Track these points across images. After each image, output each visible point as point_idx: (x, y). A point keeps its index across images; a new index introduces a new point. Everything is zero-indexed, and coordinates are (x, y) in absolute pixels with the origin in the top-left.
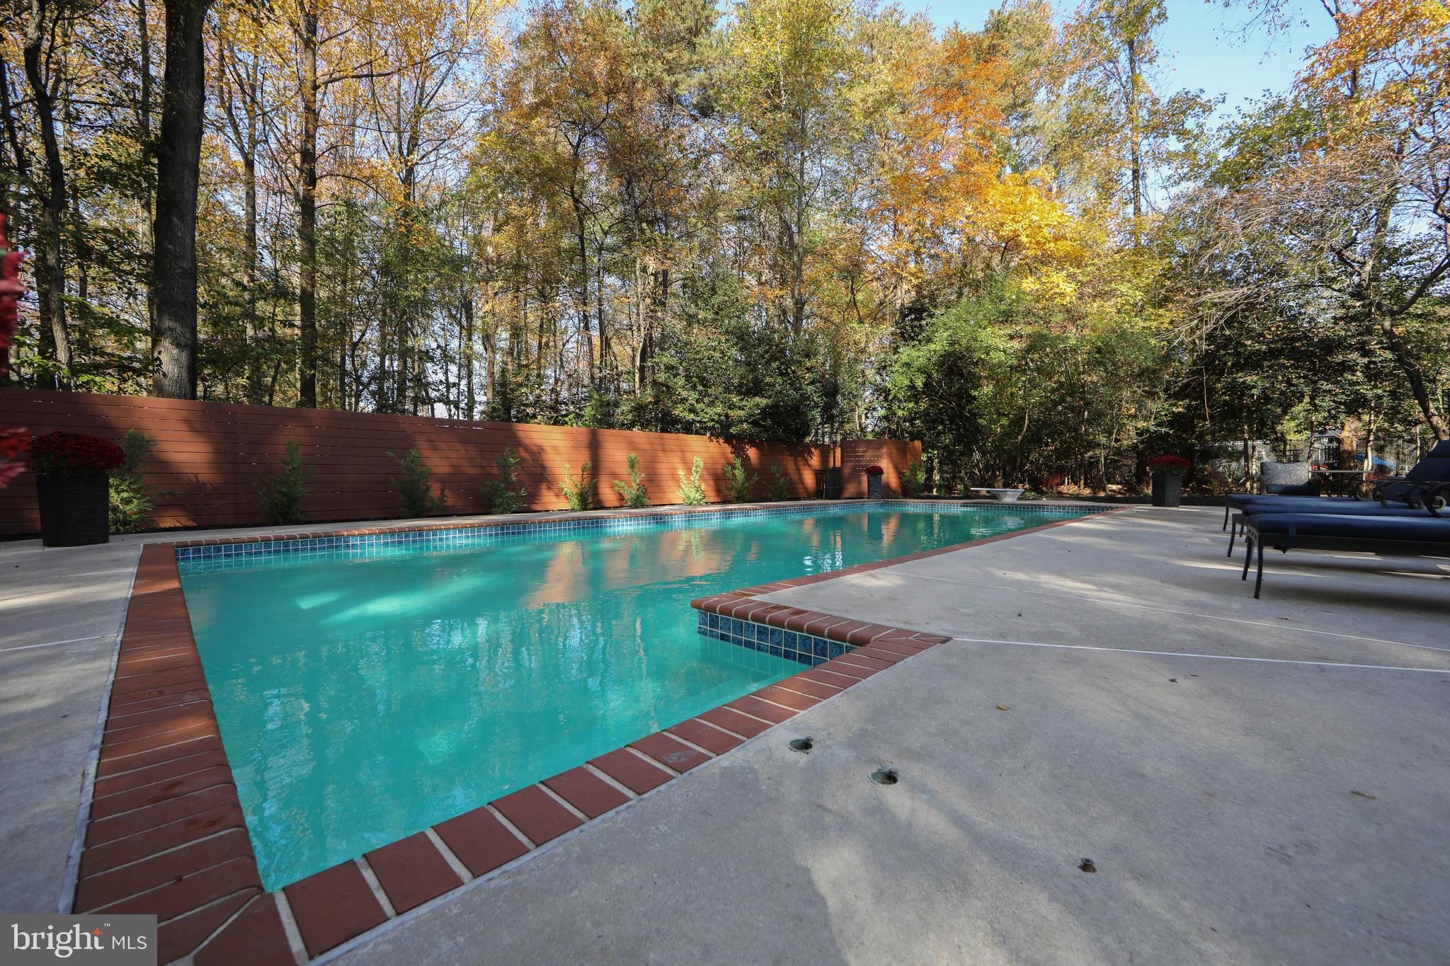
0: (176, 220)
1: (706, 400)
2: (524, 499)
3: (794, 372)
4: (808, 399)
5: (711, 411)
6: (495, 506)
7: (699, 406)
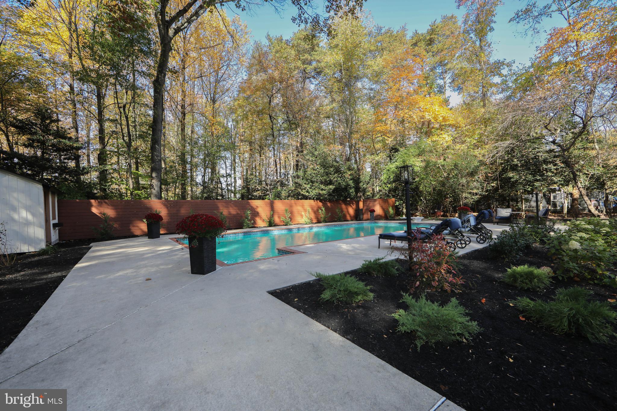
0: (156, 146)
1: (313, 188)
2: (253, 224)
3: (344, 176)
4: (350, 185)
5: (314, 192)
6: (244, 226)
7: (310, 190)
